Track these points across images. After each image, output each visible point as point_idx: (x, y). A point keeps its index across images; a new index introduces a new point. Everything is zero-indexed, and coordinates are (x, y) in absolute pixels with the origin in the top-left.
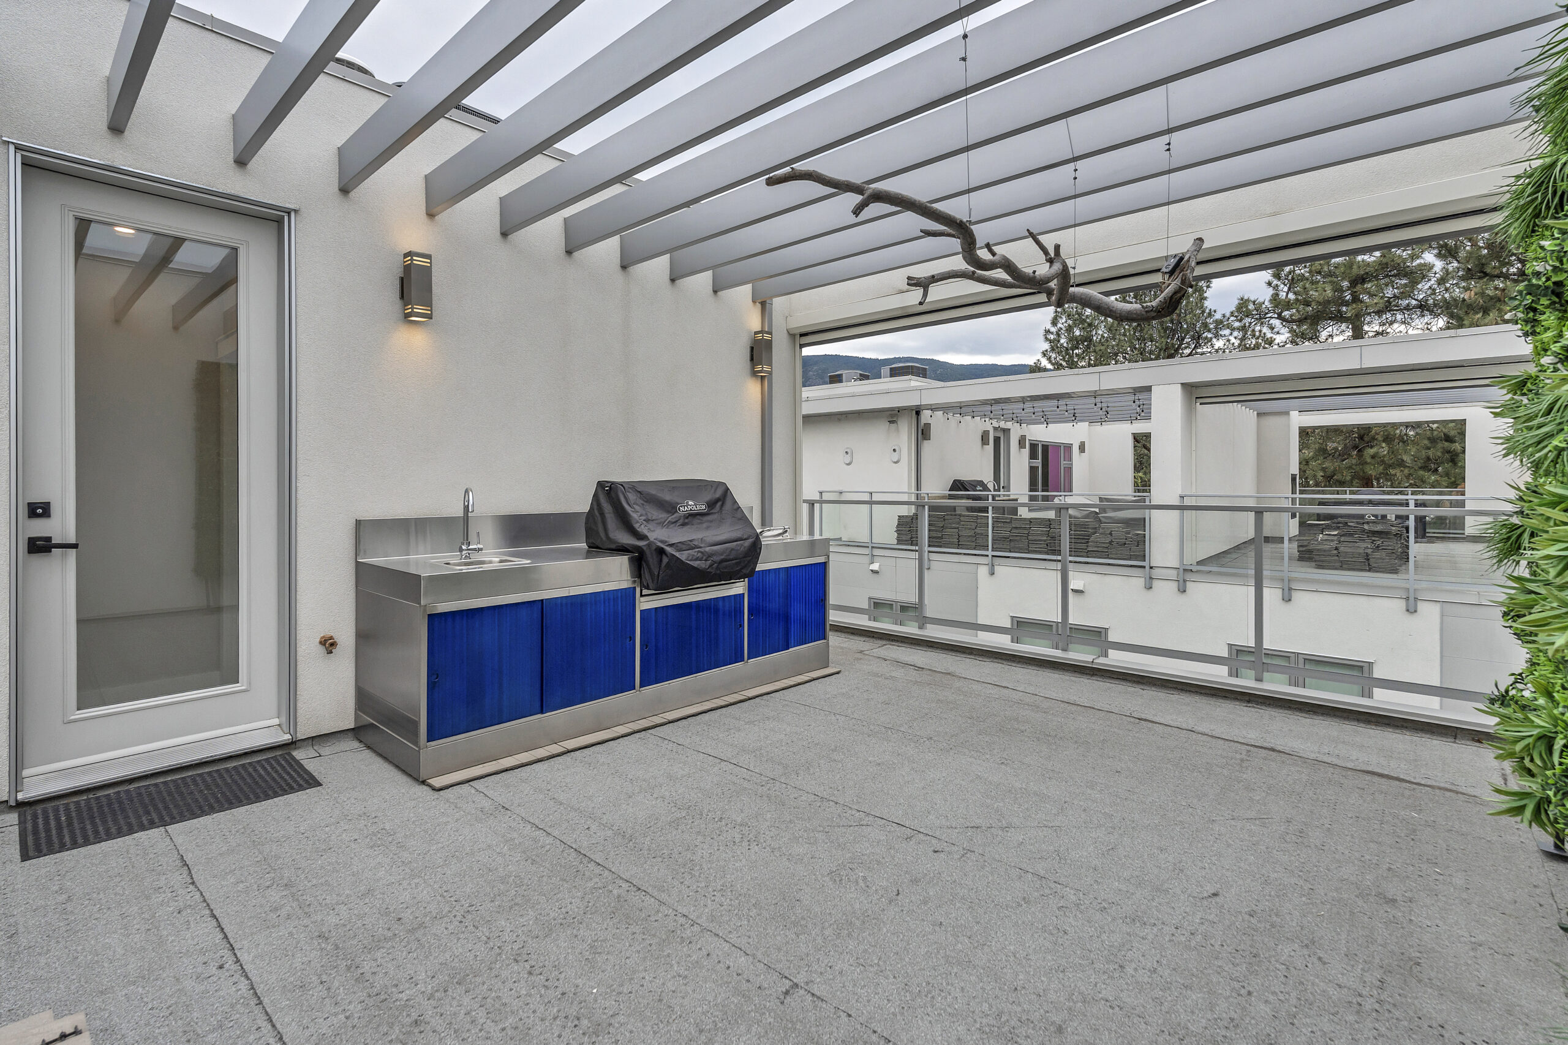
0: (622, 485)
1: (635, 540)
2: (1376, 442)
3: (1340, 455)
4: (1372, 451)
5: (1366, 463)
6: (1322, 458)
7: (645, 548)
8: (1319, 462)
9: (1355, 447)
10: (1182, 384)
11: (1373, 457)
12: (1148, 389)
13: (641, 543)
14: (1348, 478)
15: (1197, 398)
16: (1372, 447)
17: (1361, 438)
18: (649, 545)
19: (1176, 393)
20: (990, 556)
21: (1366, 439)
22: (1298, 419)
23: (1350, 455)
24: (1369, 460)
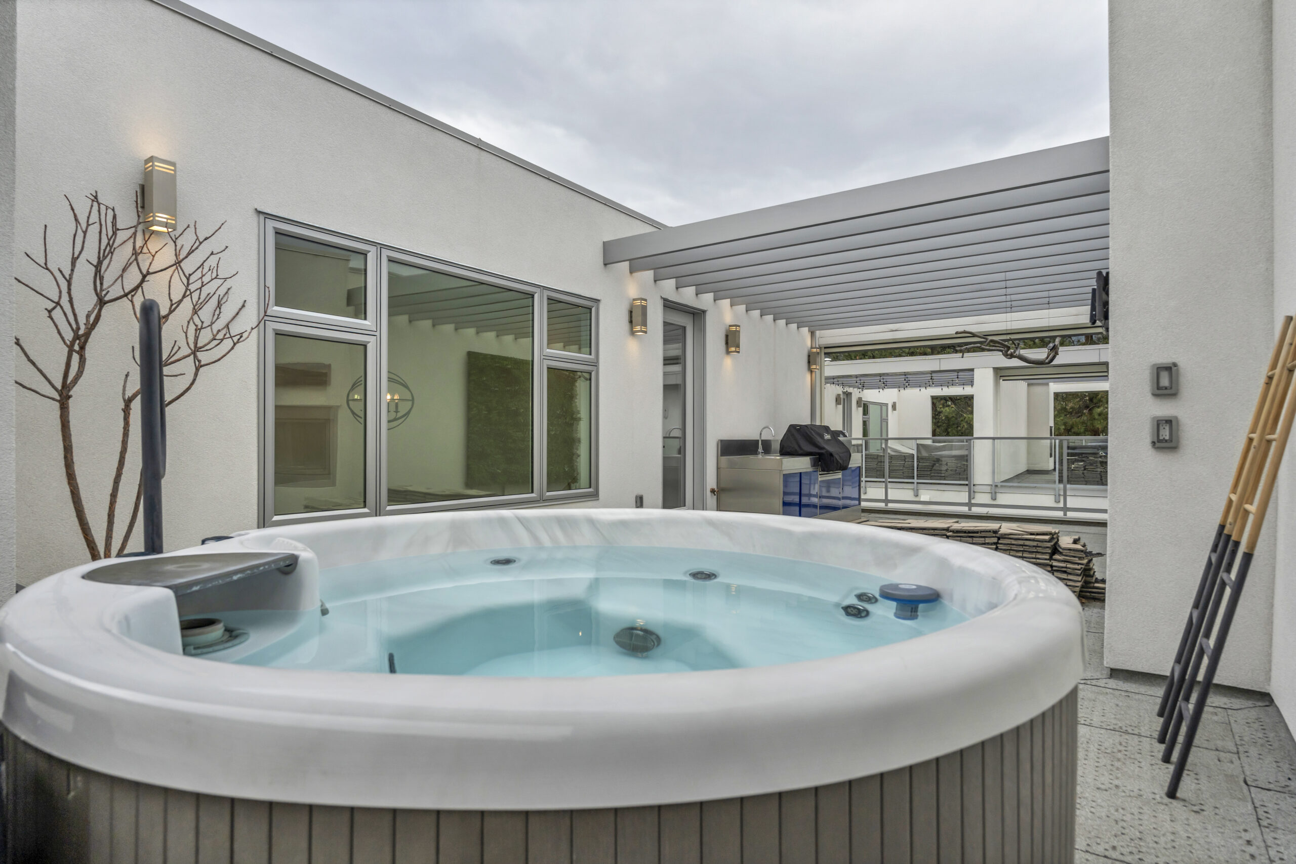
2: (1101, 403)
3: (1076, 413)
4: (1099, 410)
5: (1094, 419)
6: (1063, 415)
8: (1062, 418)
9: (1087, 407)
10: (993, 368)
11: (1100, 415)
12: (972, 370)
14: (1082, 430)
15: (1001, 376)
16: (1099, 407)
17: (1091, 400)
19: (990, 372)
20: (916, 483)
21: (1095, 401)
22: (1056, 387)
23: (1083, 414)
24: (1097, 417)
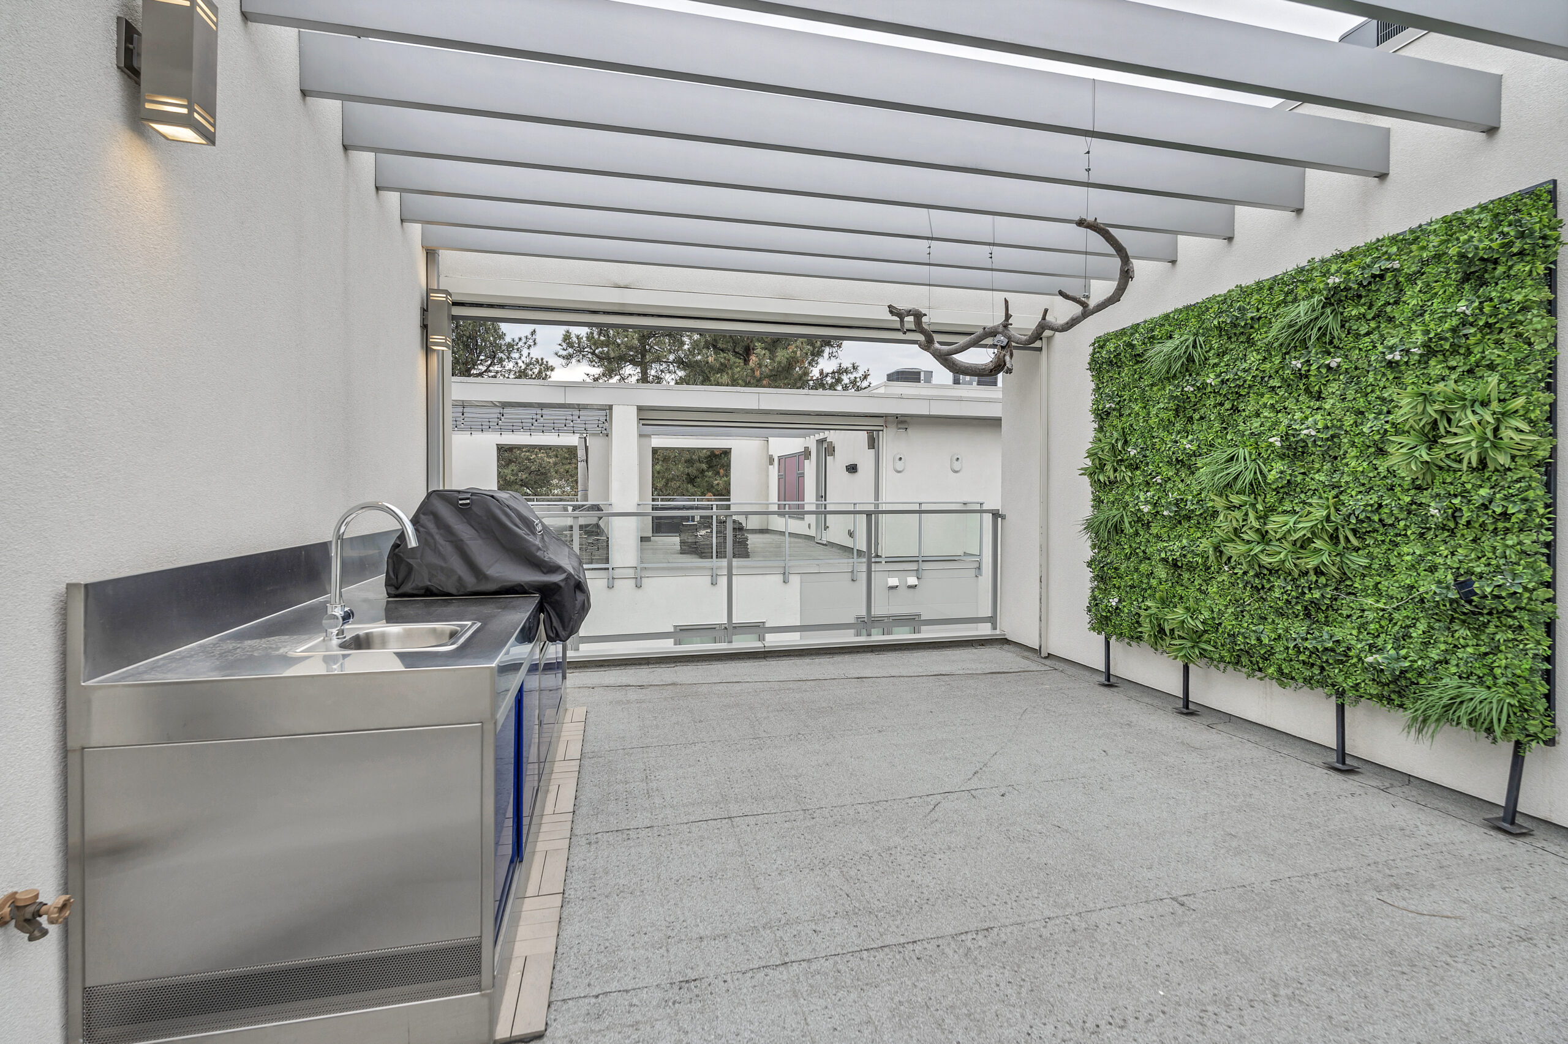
0: (492, 497)
1: (540, 574)
7: (562, 584)
10: (637, 407)
13: (556, 578)
18: (566, 579)
19: (634, 412)
